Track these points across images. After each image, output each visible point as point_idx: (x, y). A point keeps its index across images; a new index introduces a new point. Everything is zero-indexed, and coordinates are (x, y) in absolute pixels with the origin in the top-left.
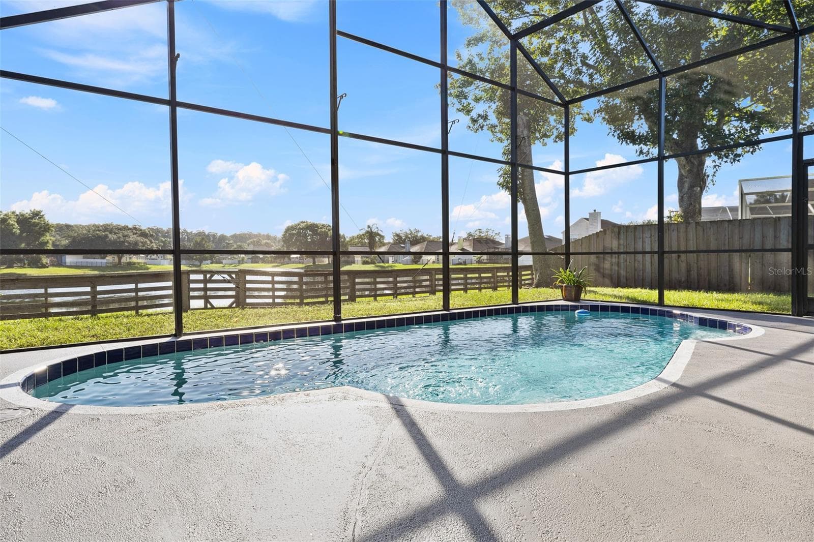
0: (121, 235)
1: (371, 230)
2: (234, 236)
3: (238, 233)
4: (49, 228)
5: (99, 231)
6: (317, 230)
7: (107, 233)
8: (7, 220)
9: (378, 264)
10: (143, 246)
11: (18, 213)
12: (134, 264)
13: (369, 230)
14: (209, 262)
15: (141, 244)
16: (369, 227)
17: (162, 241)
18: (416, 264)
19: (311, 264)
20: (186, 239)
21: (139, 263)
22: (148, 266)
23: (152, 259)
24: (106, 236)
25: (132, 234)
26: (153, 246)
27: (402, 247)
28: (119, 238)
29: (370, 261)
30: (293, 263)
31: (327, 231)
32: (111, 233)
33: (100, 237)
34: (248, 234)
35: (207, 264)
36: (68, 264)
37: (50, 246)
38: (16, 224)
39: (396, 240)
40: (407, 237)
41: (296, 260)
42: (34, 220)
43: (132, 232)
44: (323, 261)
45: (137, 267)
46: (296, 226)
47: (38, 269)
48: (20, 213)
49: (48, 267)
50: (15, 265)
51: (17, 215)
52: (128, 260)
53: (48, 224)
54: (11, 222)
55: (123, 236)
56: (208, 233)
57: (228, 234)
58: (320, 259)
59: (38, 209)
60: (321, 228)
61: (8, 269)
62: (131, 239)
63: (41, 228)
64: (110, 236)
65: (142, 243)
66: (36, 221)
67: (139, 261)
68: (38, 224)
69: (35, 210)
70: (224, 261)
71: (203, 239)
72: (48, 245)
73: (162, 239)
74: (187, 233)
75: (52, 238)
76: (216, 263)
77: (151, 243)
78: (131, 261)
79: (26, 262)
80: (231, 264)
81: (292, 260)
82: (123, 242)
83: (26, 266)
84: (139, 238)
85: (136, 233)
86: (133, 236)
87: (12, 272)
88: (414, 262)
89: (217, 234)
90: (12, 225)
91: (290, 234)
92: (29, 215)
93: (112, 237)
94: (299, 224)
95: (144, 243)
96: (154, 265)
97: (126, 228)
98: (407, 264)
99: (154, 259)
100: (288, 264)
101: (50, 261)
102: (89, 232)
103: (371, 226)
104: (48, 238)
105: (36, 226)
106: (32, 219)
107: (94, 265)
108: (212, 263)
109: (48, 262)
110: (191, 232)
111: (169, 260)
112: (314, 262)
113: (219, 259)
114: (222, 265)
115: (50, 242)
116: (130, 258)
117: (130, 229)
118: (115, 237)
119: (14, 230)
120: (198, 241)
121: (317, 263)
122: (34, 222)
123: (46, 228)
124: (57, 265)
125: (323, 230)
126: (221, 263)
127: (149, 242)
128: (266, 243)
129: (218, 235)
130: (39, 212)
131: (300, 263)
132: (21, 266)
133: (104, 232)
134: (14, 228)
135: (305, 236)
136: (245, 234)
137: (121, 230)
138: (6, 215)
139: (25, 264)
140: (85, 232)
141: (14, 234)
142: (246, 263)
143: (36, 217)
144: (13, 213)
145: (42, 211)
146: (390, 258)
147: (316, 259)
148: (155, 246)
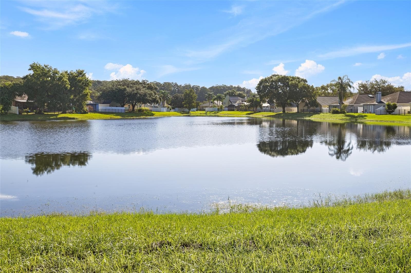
0: (134, 89)
1: (342, 82)
2: (212, 88)
3: (215, 86)
4: (88, 84)
5: (120, 85)
6: (288, 83)
7: (125, 87)
8: (63, 78)
9: (347, 114)
10: (150, 97)
11: (69, 72)
12: (143, 110)
13: (340, 81)
14: (195, 109)
15: (148, 96)
16: (340, 78)
17: (162, 93)
18: (390, 114)
19: (281, 112)
20: (177, 91)
21: (146, 110)
22: (152, 112)
23: (155, 107)
24: (125, 89)
25: (142, 87)
26: (156, 96)
27: (371, 97)
28: (133, 91)
29: (339, 110)
30: (265, 111)
31: (297, 83)
32: (128, 87)
33: (120, 90)
34: (223, 87)
35: (194, 111)
36: (100, 111)
37: (89, 97)
38: (67, 80)
39: (362, 90)
40: (373, 87)
41: (267, 108)
42: (78, 78)
43: (142, 85)
44: (291, 110)
45: (145, 113)
46: (269, 78)
47: (81, 114)
48: (70, 72)
49: (87, 113)
50: (67, 111)
51: (68, 74)
52: (139, 108)
53: (88, 81)
54: (65, 80)
55: (136, 89)
56: (193, 86)
57: (208, 87)
58: (289, 108)
59: (81, 69)
60: (292, 80)
61: (63, 114)
62: (141, 91)
63: (83, 83)
64: (127, 89)
65: (149, 94)
66: (80, 78)
67: (147, 108)
68: (81, 81)
69: (79, 70)
70: (207, 109)
71: (191, 91)
72: (88, 96)
73: (162, 91)
74: (177, 86)
75: (90, 91)
76: (200, 110)
77: (155, 94)
78: (141, 108)
79: (74, 109)
80: (212, 112)
81: (264, 108)
82: (136, 94)
83: (74, 112)
84: (147, 91)
85: (145, 87)
86: (143, 89)
87: (65, 116)
88: (387, 111)
89: (199, 87)
90: (66, 81)
91: (263, 86)
92: (76, 74)
93: (129, 90)
94: (271, 77)
95: (151, 95)
96: (156, 112)
97: (137, 83)
98: (381, 115)
99: (156, 107)
100: (260, 112)
101: (89, 108)
102: (113, 86)
103: (342, 77)
104: (88, 91)
105: (80, 82)
106: (78, 77)
107: (117, 111)
108: (197, 110)
109: (88, 109)
110: (181, 85)
111: (167, 108)
112: (284, 111)
113: (203, 107)
114: (204, 112)
115: (89, 94)
116: (140, 106)
117: (141, 83)
118: (131, 90)
119: (67, 85)
120: (188, 93)
121: (286, 112)
122: (79, 79)
123: (87, 83)
124: (93, 111)
125: (294, 82)
126: (204, 110)
127: (153, 94)
128: (239, 94)
129: (201, 87)
130: (82, 71)
131: (270, 111)
132: (71, 112)
133: (123, 86)
134: (67, 84)
135: (277, 88)
136: (220, 87)
137: (135, 84)
138: (61, 74)
139: (73, 111)
140: (111, 86)
141: (66, 88)
142: (224, 110)
143: (80, 75)
144: (66, 72)
145: (84, 71)
146: (359, 108)
147: (286, 108)
148: (158, 97)
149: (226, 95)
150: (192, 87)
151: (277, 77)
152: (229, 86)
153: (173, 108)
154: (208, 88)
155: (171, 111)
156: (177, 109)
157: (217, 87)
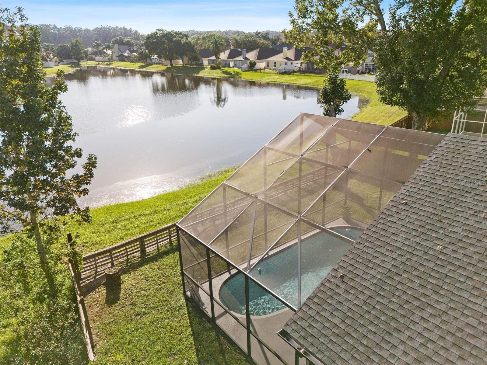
3: (99, 27)
17: (46, 46)
18: (251, 71)
19: (170, 66)
27: (240, 51)
29: (216, 66)
30: (155, 63)
31: (180, 39)
34: (108, 28)
35: (84, 62)
44: (178, 63)
56: (75, 28)
58: (175, 61)
60: (175, 36)
76: (90, 60)
80: (104, 62)
81: (154, 61)
88: (250, 68)
98: (245, 71)
100: (150, 64)
108: (87, 62)
110: (61, 28)
113: (92, 57)
120: (74, 43)
121: (173, 65)
125: (177, 38)
126: (94, 60)
131: (160, 64)
136: (104, 28)
142: (115, 61)
146: (231, 62)
147: (173, 61)
148: (45, 54)
149: (114, 43)
150: (73, 29)
151: (161, 32)
152: (114, 27)
153: (61, 61)
154: (92, 29)
155: (59, 64)
156: (65, 61)
157: (101, 28)
